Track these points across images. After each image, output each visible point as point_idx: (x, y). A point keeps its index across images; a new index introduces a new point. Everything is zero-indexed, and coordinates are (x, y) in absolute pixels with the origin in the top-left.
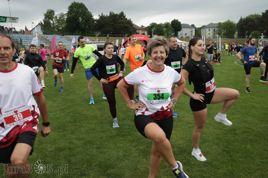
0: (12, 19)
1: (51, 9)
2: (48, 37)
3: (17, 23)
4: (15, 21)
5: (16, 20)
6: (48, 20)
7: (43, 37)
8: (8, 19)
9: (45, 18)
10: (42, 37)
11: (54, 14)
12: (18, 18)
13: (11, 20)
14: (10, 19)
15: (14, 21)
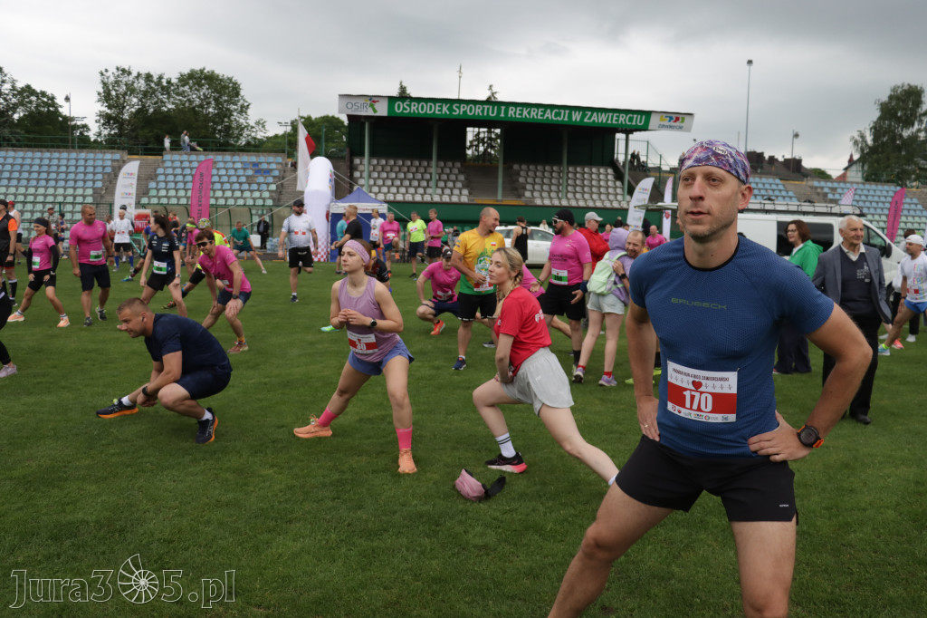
0: (671, 118)
1: (909, 85)
2: (839, 191)
3: (689, 130)
4: (682, 124)
5: (683, 122)
6: (890, 125)
7: (819, 190)
8: (654, 121)
9: (880, 118)
10: (812, 187)
11: (918, 103)
12: (691, 114)
13: (667, 123)
14: (661, 119)
15: (677, 124)
